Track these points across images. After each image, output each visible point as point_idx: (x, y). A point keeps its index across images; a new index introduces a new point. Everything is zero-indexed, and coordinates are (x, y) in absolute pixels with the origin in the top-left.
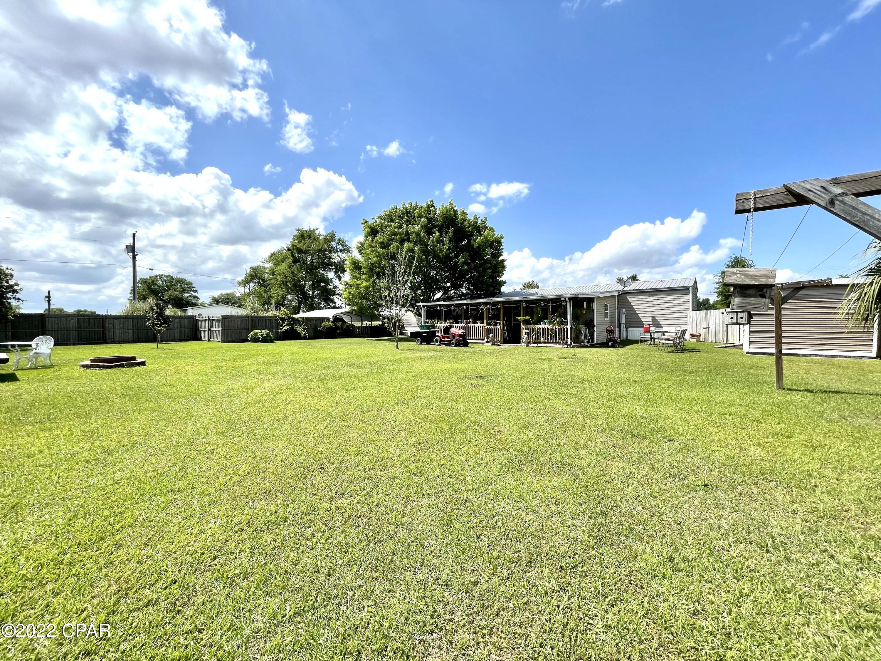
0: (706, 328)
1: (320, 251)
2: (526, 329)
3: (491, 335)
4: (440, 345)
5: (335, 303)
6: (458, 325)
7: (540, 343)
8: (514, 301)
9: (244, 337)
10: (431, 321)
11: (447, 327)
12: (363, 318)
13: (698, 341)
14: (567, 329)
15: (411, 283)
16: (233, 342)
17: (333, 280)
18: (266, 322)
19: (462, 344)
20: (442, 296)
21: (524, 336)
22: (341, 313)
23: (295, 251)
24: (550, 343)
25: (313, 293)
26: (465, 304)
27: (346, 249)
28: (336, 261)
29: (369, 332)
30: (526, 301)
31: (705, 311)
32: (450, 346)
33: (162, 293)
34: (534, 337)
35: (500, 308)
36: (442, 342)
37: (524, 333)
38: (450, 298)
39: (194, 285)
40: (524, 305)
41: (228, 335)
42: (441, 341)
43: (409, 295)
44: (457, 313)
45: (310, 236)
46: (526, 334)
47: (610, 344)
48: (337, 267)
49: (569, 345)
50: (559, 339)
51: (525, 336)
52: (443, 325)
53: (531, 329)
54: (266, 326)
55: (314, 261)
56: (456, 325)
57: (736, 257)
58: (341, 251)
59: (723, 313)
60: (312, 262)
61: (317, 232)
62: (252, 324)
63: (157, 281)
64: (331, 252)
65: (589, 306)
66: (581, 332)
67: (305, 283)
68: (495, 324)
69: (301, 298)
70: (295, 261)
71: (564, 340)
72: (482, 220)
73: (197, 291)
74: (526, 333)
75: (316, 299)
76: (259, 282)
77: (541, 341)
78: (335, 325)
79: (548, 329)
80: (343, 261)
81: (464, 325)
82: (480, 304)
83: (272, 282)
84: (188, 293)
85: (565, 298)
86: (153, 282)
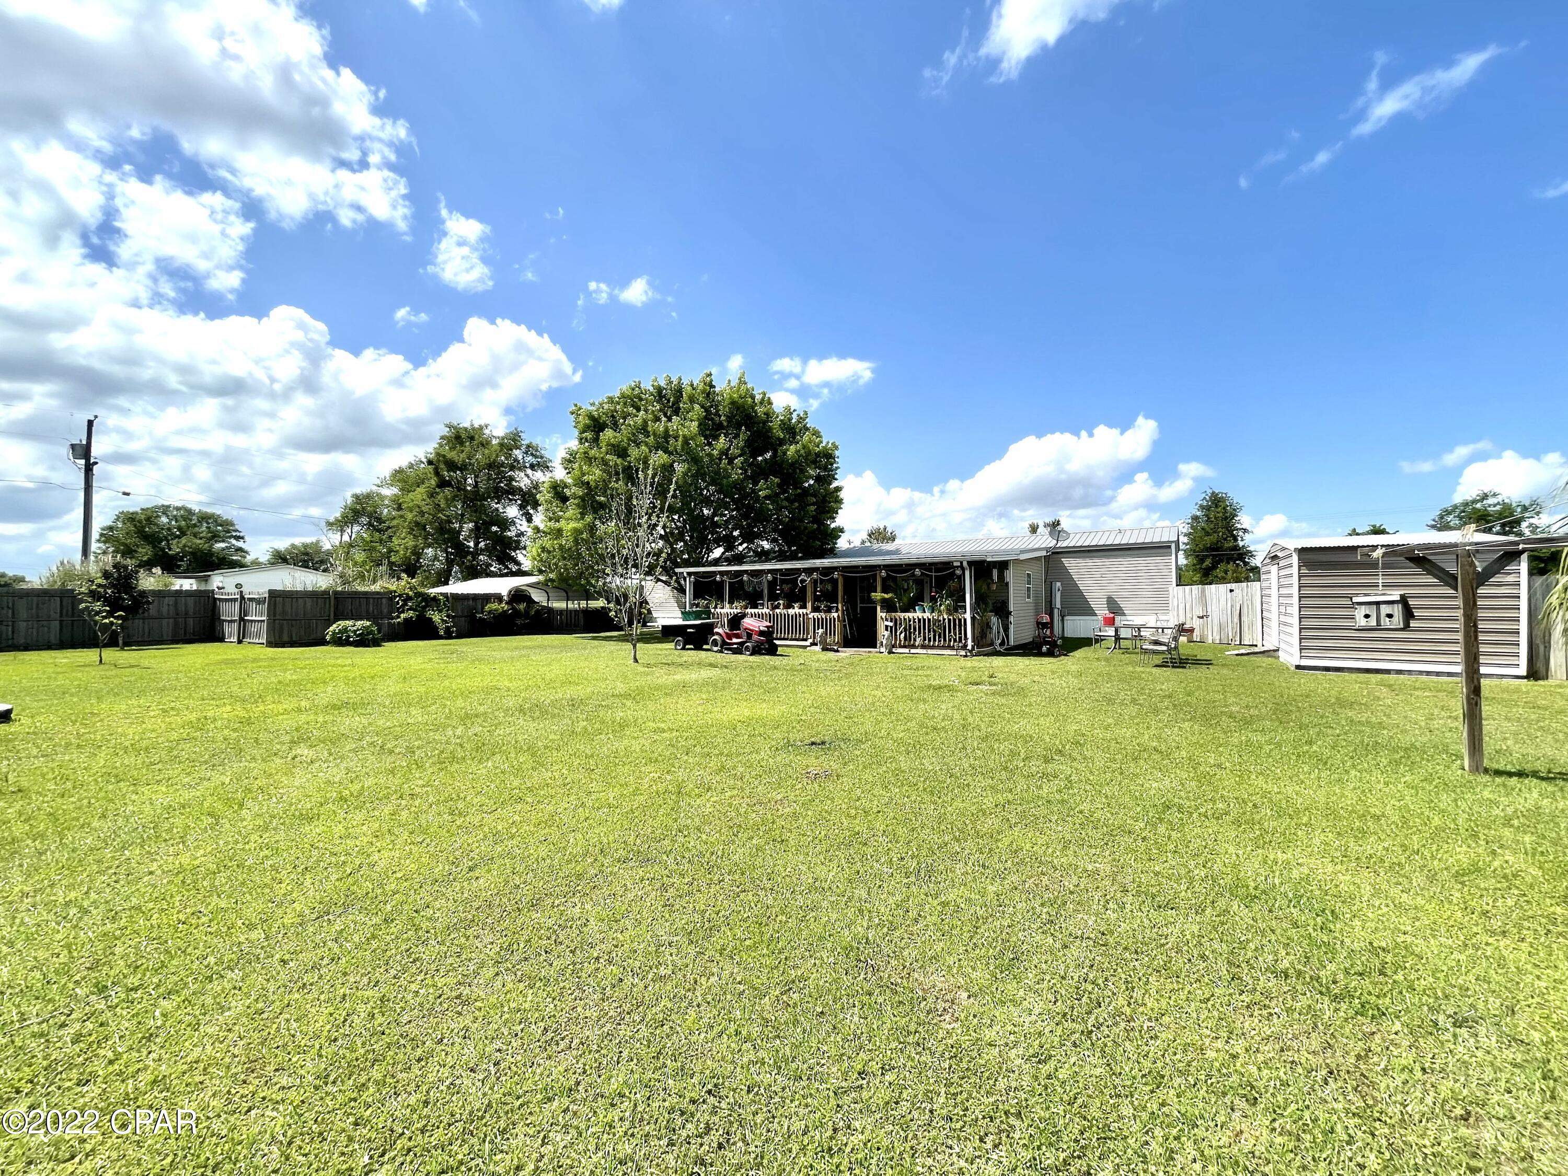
0: (1202, 617)
1: (491, 466)
2: (887, 620)
3: (821, 631)
4: (721, 652)
5: (518, 563)
6: (756, 611)
7: (914, 647)
8: (864, 567)
9: (319, 635)
10: (703, 602)
11: (736, 616)
12: (570, 594)
13: (1190, 641)
14: (965, 620)
15: (664, 527)
16: (292, 646)
17: (517, 521)
18: (368, 604)
19: (765, 649)
20: (723, 553)
21: (883, 634)
22: (528, 585)
23: (442, 466)
24: (933, 647)
25: (477, 544)
26: (770, 571)
27: (542, 465)
28: (522, 485)
29: (582, 623)
30: (887, 567)
31: (1200, 586)
32: (741, 653)
33: (168, 541)
34: (903, 635)
35: (837, 580)
36: (725, 646)
37: (883, 628)
38: (739, 559)
39: (237, 527)
40: (884, 573)
41: (281, 632)
42: (724, 643)
43: (660, 551)
44: (754, 588)
45: (472, 438)
46: (887, 630)
47: (1044, 649)
48: (523, 496)
49: (970, 651)
50: (950, 640)
51: (887, 633)
52: (727, 610)
53: (896, 620)
54: (367, 612)
55: (481, 485)
56: (753, 611)
57: (1213, 493)
58: (532, 467)
59: (1231, 591)
60: (476, 485)
61: (487, 432)
62: (336, 608)
63: (158, 516)
64: (512, 468)
65: (1001, 577)
66: (988, 626)
67: (461, 527)
68: (829, 610)
69: (452, 554)
70: (443, 484)
71: (960, 640)
72: (798, 415)
73: (242, 538)
74: (887, 627)
75: (481, 557)
76: (370, 524)
77: (917, 644)
78: (513, 609)
79: (929, 620)
80: (536, 486)
81: (767, 611)
82: (798, 571)
83: (395, 523)
84: (223, 541)
85: (961, 563)
86: (148, 519)
